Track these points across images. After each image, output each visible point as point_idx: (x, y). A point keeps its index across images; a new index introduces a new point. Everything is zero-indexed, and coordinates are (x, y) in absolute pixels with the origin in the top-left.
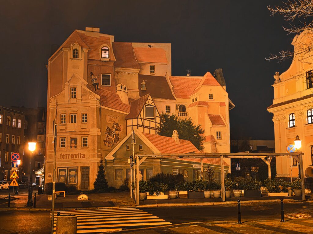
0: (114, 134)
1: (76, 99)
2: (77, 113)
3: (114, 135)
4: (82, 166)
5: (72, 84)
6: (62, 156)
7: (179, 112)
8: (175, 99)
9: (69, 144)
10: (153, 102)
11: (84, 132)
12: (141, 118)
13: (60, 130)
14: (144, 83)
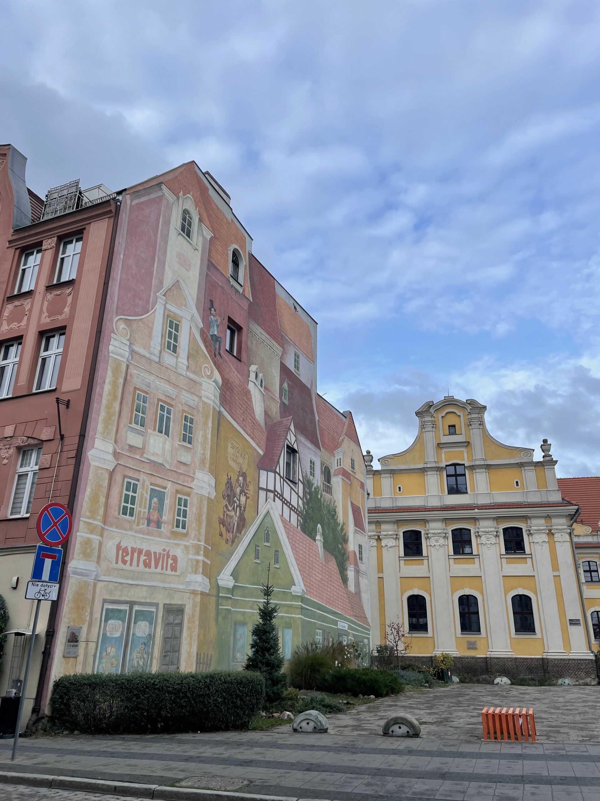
0: (238, 502)
1: (177, 358)
2: (173, 403)
3: (237, 506)
4: (167, 602)
5: (172, 308)
6: (121, 552)
7: (325, 482)
8: (320, 450)
9: (145, 508)
10: (296, 440)
11: (182, 477)
12: (279, 474)
13: (127, 447)
14: (285, 385)
